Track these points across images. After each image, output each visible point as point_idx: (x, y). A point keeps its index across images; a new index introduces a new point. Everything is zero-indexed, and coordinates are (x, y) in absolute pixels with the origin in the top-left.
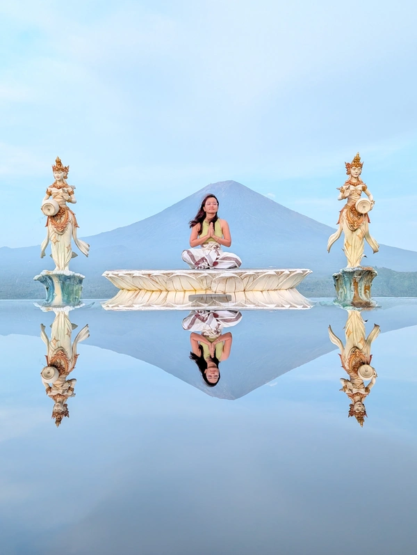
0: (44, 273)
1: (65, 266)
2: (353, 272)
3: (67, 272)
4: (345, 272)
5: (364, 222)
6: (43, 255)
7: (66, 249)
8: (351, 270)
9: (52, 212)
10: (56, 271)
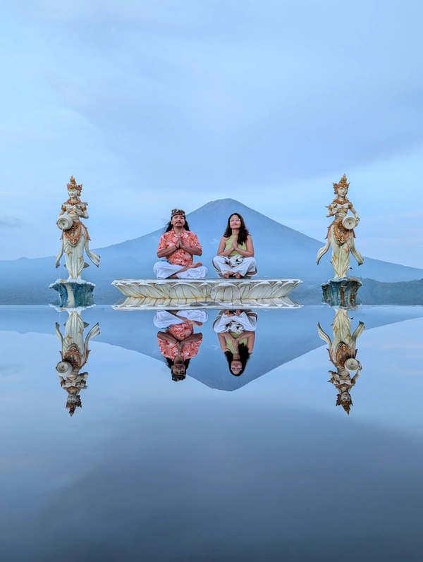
0: (58, 281)
1: (78, 275)
2: (340, 282)
3: (80, 281)
4: (333, 282)
5: (350, 237)
6: (58, 266)
7: (79, 260)
8: (338, 281)
9: (67, 226)
10: (70, 280)
